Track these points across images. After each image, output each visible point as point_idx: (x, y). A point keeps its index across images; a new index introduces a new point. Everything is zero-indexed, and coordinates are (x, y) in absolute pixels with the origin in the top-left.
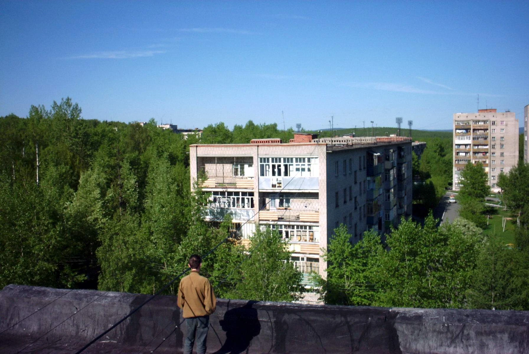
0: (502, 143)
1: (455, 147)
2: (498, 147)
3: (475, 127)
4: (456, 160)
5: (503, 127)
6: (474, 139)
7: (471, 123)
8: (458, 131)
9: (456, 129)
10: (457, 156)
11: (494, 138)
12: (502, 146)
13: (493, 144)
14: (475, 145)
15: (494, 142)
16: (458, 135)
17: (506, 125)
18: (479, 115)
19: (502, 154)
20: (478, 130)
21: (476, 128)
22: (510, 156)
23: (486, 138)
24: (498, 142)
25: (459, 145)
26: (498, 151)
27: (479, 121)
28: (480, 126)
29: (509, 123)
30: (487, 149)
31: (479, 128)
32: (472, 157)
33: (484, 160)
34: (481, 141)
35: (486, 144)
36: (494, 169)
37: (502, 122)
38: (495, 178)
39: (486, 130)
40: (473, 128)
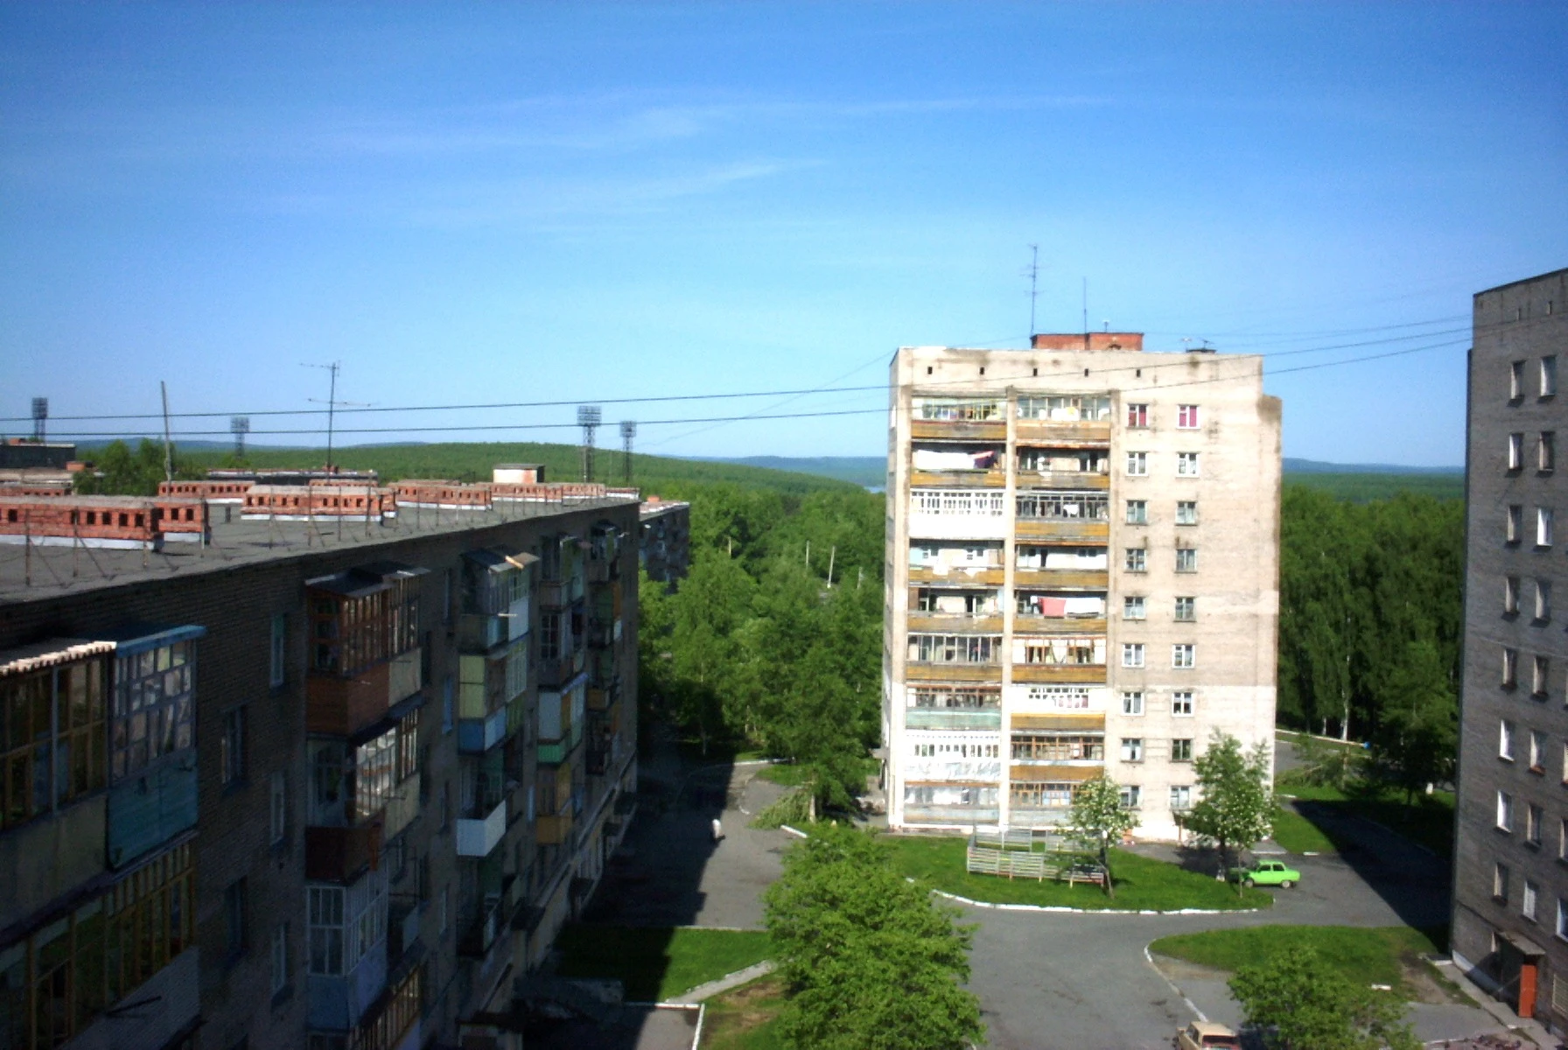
0: (1188, 536)
1: (902, 560)
2: (1160, 561)
3: (1032, 433)
4: (913, 640)
5: (1194, 441)
6: (1023, 506)
7: (1005, 411)
8: (925, 459)
9: (915, 446)
10: (915, 612)
11: (1141, 504)
12: (1185, 552)
13: (1136, 543)
14: (1027, 549)
15: (1142, 532)
16: (919, 483)
17: (1213, 431)
18: (1056, 362)
19: (1185, 607)
20: (1051, 452)
21: (1036, 442)
22: (1232, 618)
23: (1093, 505)
24: (1162, 533)
25: (932, 545)
26: (1161, 588)
27: (1054, 400)
28: (1058, 432)
29: (1226, 419)
30: (1103, 573)
31: (1056, 443)
32: (1008, 626)
33: (1084, 643)
34: (1071, 524)
35: (1093, 542)
36: (1138, 695)
37: (1189, 412)
38: (1138, 750)
39: (1094, 455)
40: (1021, 442)
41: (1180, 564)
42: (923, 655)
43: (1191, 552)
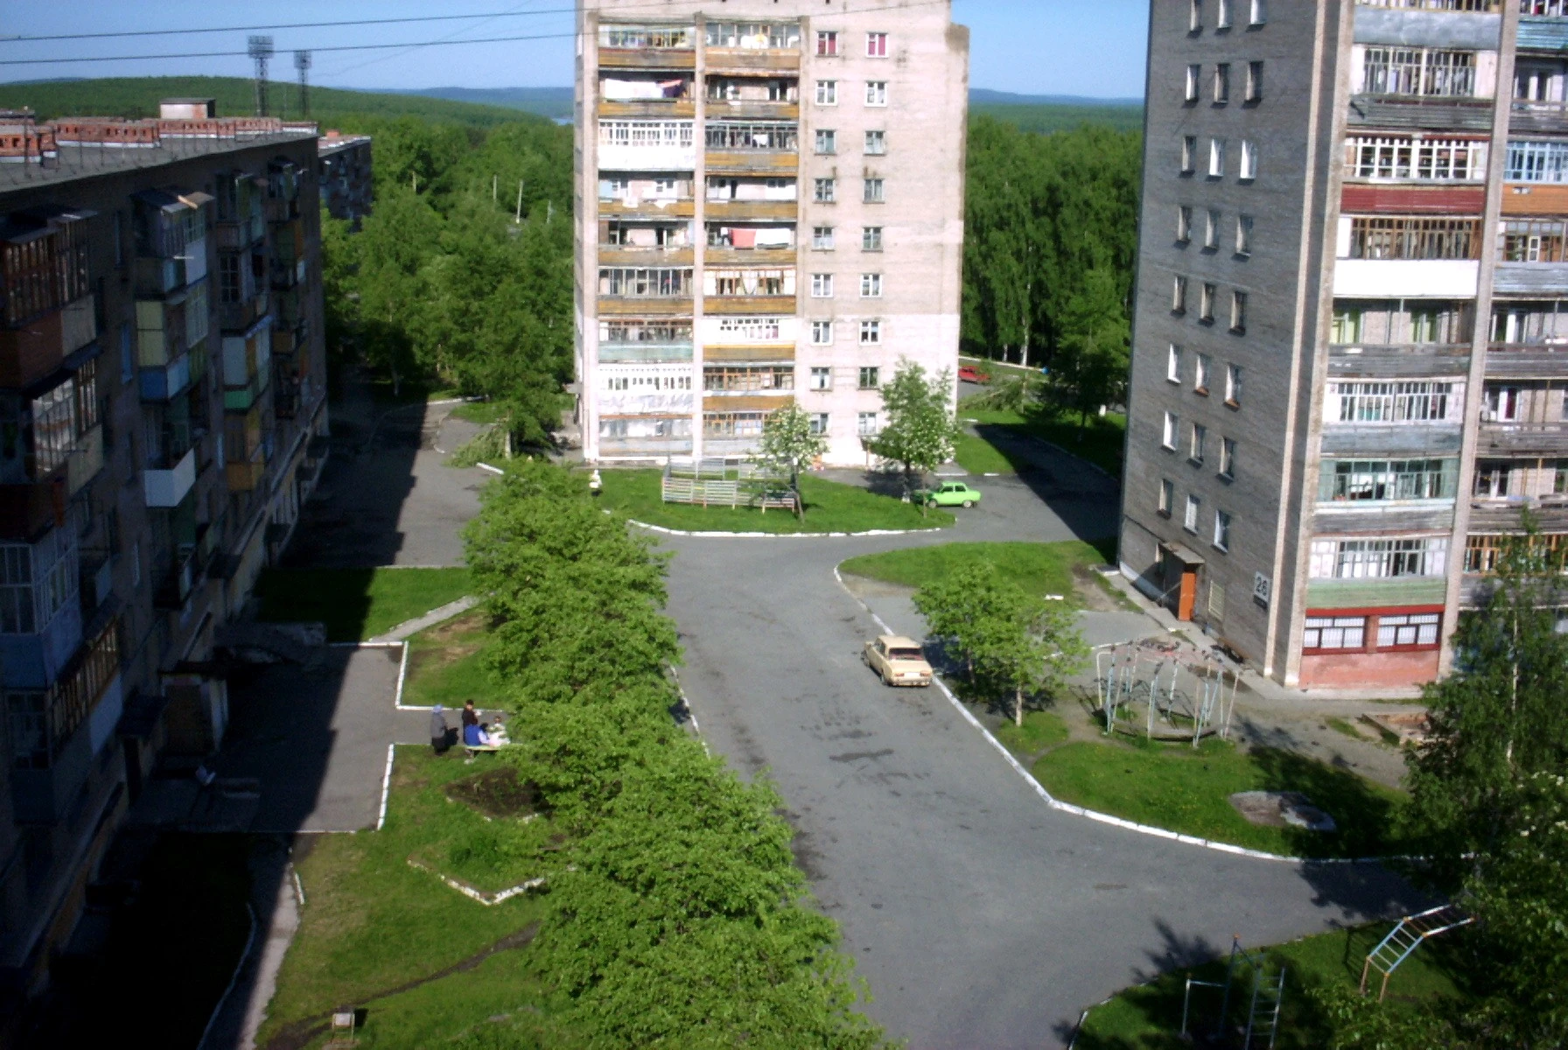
0: (876, 166)
1: (591, 193)
2: (849, 191)
3: (720, 61)
4: (603, 274)
5: (882, 70)
6: (713, 137)
7: (694, 37)
8: (615, 89)
9: (603, 75)
10: (605, 246)
11: (830, 134)
12: (873, 182)
13: (824, 173)
14: (717, 180)
15: (831, 162)
16: (608, 112)
17: (901, 60)
19: (873, 236)
20: (738, 81)
21: (725, 71)
22: (918, 247)
23: (782, 135)
24: (850, 164)
25: (621, 177)
26: (849, 218)
27: (742, 26)
28: (748, 60)
29: (915, 47)
30: (792, 204)
31: (746, 72)
32: (699, 259)
33: (774, 274)
34: (760, 155)
35: (781, 172)
36: (826, 325)
37: (878, 39)
38: (827, 378)
39: (784, 83)
40: (711, 71)
41: (868, 194)
42: (615, 289)
43: (879, 182)
